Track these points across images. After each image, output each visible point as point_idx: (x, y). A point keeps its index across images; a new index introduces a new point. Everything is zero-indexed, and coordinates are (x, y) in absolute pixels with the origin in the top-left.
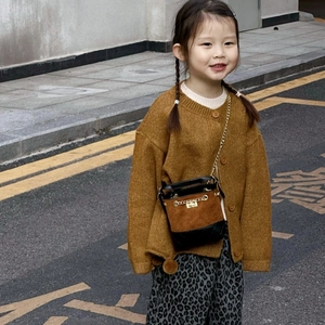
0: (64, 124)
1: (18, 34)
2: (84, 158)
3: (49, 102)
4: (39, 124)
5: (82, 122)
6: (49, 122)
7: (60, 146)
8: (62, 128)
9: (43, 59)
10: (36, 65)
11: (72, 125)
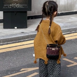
0: (70, 27)
1: (69, 4)
2: (71, 36)
3: (70, 22)
4: (63, 27)
5: (74, 28)
6: (66, 27)
7: (67, 33)
8: (69, 28)
9: (75, 11)
10: (73, 12)
11: (72, 28)
